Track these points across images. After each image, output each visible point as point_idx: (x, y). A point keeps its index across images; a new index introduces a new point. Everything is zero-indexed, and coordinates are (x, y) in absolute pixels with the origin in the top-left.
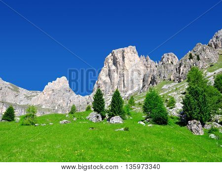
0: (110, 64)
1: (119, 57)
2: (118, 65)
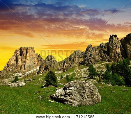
0: (18, 54)
1: (24, 51)
2: (23, 56)
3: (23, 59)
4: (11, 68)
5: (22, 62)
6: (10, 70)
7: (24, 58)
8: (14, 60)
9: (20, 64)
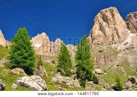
0: (100, 21)
1: (109, 15)
2: (109, 22)
3: (110, 26)
4: (99, 40)
5: (111, 30)
6: (99, 43)
7: (112, 24)
8: (97, 30)
9: (109, 32)
